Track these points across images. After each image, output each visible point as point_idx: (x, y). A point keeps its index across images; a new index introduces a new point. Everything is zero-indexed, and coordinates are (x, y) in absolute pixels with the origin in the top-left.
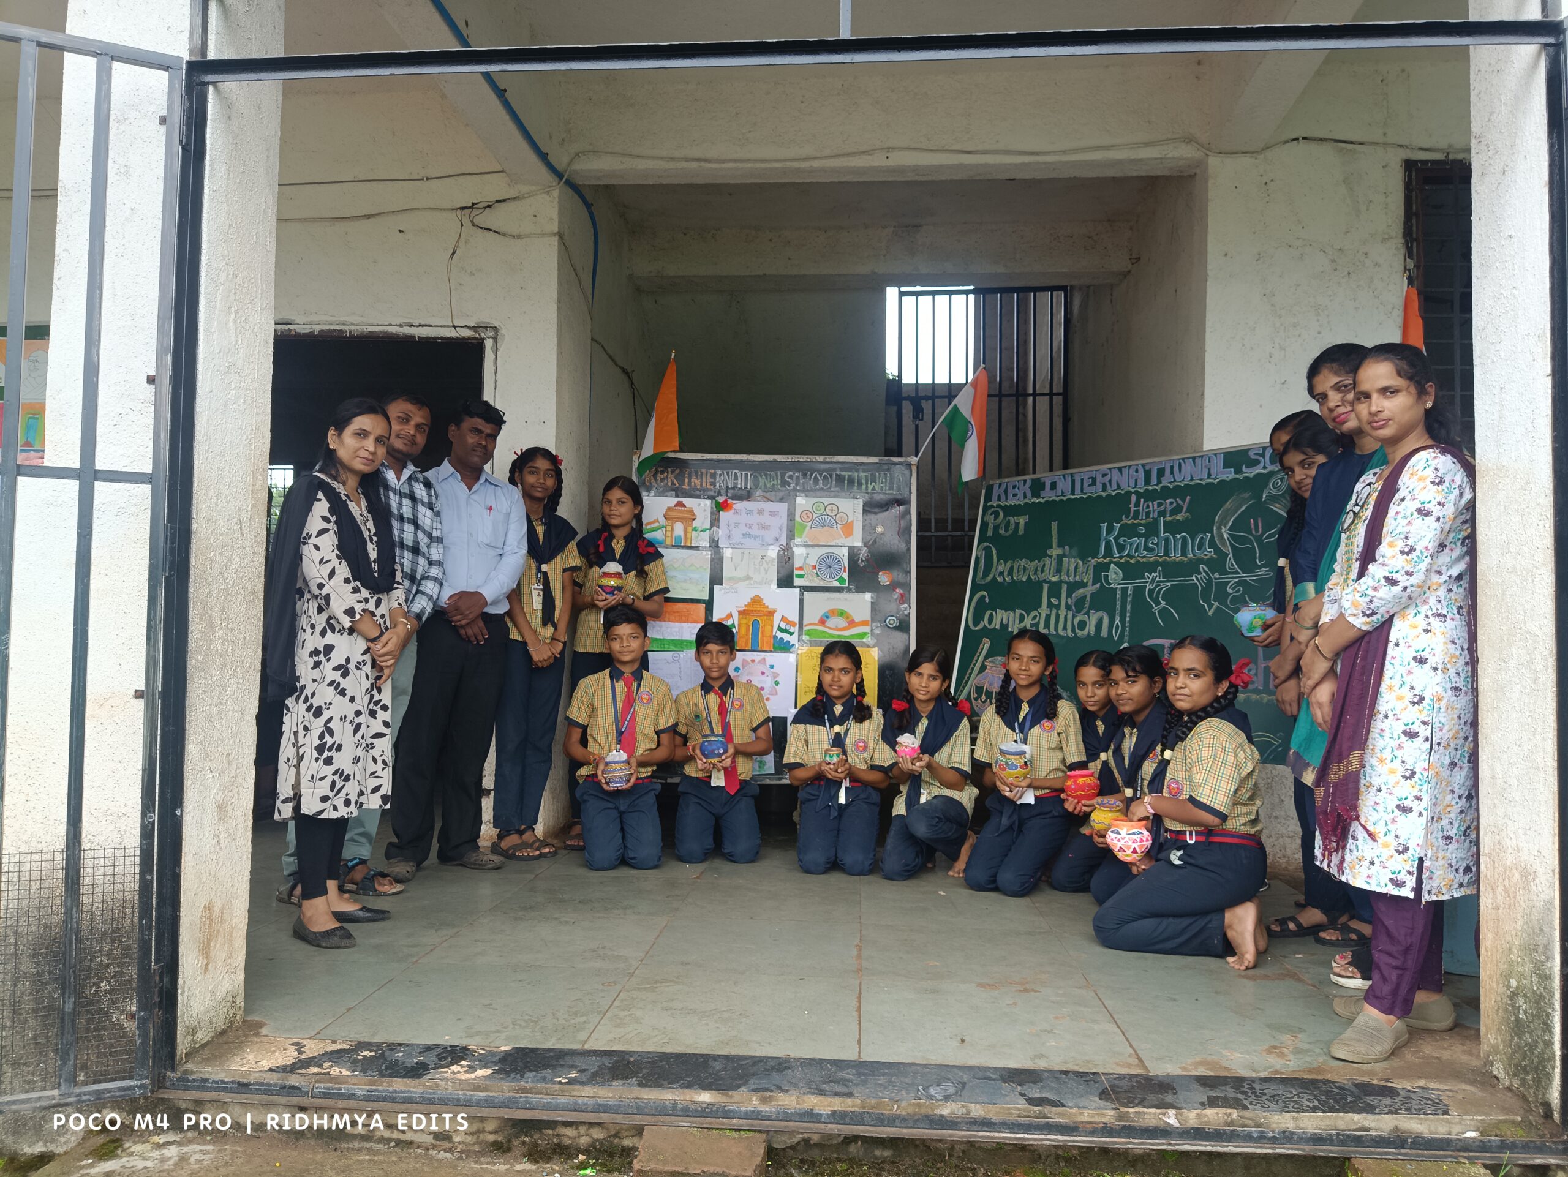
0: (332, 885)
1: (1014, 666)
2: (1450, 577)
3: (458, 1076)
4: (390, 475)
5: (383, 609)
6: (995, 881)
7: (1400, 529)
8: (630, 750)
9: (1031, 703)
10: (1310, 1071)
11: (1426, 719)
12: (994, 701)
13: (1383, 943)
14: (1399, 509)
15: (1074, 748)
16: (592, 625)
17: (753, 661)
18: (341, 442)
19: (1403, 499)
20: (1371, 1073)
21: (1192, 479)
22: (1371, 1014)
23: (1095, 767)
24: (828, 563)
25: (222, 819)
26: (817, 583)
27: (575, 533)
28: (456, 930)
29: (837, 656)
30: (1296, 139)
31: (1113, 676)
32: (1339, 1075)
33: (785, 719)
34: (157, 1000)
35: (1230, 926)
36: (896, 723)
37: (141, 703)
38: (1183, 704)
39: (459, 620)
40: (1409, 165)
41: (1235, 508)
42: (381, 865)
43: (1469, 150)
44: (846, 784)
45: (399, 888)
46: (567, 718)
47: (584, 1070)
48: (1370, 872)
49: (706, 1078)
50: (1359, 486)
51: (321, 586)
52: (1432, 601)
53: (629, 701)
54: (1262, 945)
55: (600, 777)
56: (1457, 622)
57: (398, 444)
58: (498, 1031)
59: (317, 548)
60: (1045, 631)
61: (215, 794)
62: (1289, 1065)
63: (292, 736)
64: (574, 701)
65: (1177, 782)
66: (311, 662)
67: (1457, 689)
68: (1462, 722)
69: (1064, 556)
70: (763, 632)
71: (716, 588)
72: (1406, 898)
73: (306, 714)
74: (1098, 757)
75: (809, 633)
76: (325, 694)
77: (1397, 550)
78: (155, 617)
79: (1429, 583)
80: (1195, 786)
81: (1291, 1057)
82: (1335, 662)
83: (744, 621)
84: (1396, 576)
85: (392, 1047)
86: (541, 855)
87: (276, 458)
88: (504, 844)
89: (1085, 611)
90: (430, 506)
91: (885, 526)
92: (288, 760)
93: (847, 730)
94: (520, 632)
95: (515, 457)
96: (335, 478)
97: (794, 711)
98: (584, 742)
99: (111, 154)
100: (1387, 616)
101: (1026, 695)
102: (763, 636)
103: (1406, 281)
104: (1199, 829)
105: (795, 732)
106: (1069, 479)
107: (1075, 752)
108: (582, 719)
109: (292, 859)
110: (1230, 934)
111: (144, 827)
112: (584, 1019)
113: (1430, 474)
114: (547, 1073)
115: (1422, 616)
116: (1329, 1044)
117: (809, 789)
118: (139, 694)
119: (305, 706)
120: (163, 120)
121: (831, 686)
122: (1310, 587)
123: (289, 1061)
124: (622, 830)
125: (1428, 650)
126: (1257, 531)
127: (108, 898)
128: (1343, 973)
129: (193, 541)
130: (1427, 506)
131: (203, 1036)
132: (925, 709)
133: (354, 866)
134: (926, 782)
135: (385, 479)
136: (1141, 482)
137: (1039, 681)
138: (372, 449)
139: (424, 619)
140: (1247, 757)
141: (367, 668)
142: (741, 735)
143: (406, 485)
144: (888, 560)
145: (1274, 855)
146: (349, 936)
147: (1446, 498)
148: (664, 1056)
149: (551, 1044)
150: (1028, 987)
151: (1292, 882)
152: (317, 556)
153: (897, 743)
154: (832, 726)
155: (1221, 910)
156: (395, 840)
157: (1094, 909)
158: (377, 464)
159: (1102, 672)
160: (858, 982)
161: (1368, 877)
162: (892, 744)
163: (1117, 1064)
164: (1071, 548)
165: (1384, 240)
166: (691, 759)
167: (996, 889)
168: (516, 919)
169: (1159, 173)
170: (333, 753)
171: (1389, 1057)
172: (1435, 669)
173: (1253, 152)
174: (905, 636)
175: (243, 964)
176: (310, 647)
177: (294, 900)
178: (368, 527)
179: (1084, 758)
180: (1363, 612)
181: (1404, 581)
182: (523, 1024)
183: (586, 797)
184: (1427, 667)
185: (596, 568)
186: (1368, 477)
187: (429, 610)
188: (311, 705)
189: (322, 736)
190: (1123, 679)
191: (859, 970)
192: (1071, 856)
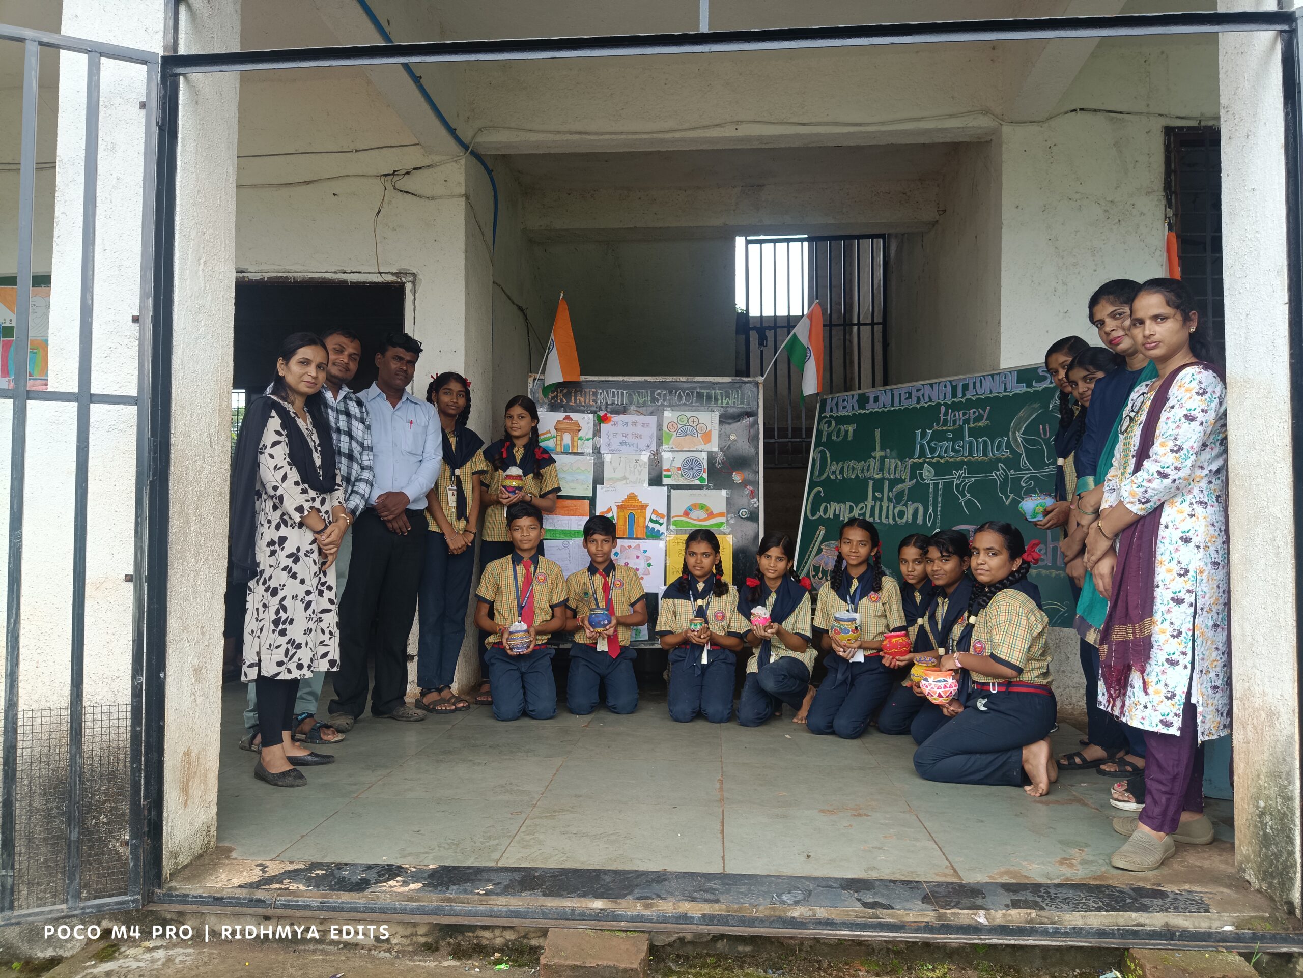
0: (286, 735)
1: (845, 549)
2: (1210, 471)
3: (394, 889)
4: (329, 395)
5: (327, 507)
6: (832, 727)
7: (1170, 432)
8: (529, 622)
9: (860, 579)
10: (1095, 879)
11: (1191, 588)
12: (829, 578)
13: (1154, 773)
14: (1169, 415)
15: (896, 615)
16: (497, 518)
17: (630, 547)
18: (289, 369)
19: (1172, 407)
20: (1145, 879)
21: (991, 393)
22: (1144, 831)
23: (913, 631)
24: (691, 465)
25: (198, 681)
26: (681, 481)
27: (482, 443)
28: (388, 771)
29: (699, 542)
30: (1075, 110)
31: (930, 555)
32: (1120, 881)
33: (657, 595)
34: (147, 830)
35: (1027, 761)
36: (750, 597)
37: (130, 586)
38: (983, 578)
39: (386, 515)
40: (1169, 131)
41: (1026, 416)
42: (326, 719)
43: (1218, 118)
44: (708, 647)
45: (340, 737)
46: (477, 596)
47: (498, 884)
48: (1144, 715)
49: (598, 889)
50: (1133, 396)
51: (275, 488)
52: (1196, 491)
53: (528, 581)
54: (1054, 775)
55: (505, 644)
56: (1216, 509)
57: (335, 371)
58: (426, 853)
59: (272, 456)
60: (871, 520)
61: (192, 660)
62: (1078, 873)
63: (255, 612)
64: (483, 581)
65: (980, 642)
66: (268, 551)
67: (1216, 564)
68: (1221, 590)
69: (886, 457)
70: (638, 522)
71: (599, 487)
72: (1174, 736)
73: (265, 594)
74: (916, 622)
75: (675, 523)
76: (279, 578)
77: (1168, 449)
78: (141, 515)
79: (1193, 476)
80: (995, 645)
81: (1079, 867)
82: (1115, 542)
83: (622, 514)
84: (1167, 471)
85: (340, 866)
86: (457, 709)
87: (237, 385)
88: (426, 700)
89: (903, 502)
90: (362, 421)
91: (738, 434)
92: (253, 632)
93: (708, 603)
94: (438, 525)
95: (432, 380)
96: (285, 399)
97: (664, 588)
98: (491, 615)
99: (100, 134)
100: (1158, 503)
101: (856, 573)
102: (638, 526)
103: (1166, 227)
104: (1001, 681)
105: (665, 606)
106: (889, 394)
107: (897, 618)
108: (489, 596)
109: (252, 714)
110: (1027, 767)
111: (134, 688)
112: (497, 841)
113: (1195, 386)
114: (468, 885)
115: (1187, 503)
116: (1110, 856)
117: (677, 652)
118: (128, 578)
119: (263, 588)
120: (143, 105)
121: (694, 567)
122: (1090, 480)
123: (255, 879)
124: (523, 687)
125: (1192, 531)
126: (1045, 435)
127: (105, 746)
128: (1121, 798)
129: (172, 451)
130: (1193, 413)
131: (184, 860)
132: (774, 585)
133: (303, 720)
134: (775, 646)
135: (325, 399)
136: (949, 395)
137: (866, 560)
138: (314, 374)
139: (358, 514)
140: (1038, 620)
141: (315, 556)
142: (622, 609)
143: (342, 404)
144: (740, 462)
145: (1062, 703)
146: (301, 777)
147: (1208, 406)
148: (564, 872)
149: (470, 862)
150: (861, 812)
151: (1077, 725)
152: (272, 463)
153: (751, 614)
154: (695, 600)
155: (1019, 747)
156: (337, 698)
157: (914, 748)
158: (319, 386)
159: (921, 551)
160: (721, 810)
161: (1143, 718)
162: (748, 615)
163: (937, 874)
164: (891, 450)
165: (1148, 193)
166: (580, 628)
167: (833, 733)
168: (438, 761)
169: (961, 140)
170: (287, 626)
171: (1160, 866)
172: (1198, 547)
173: (1039, 122)
174: (755, 525)
175: (215, 800)
176: (267, 538)
177: (254, 748)
178: (314, 439)
179: (905, 624)
180: (1139, 500)
181: (1173, 475)
182: (447, 846)
183: (492, 661)
184: (1191, 545)
185: (500, 471)
186: (1141, 388)
187: (362, 506)
188: (269, 586)
189: (277, 612)
190: (938, 558)
191: (722, 800)
192: (894, 705)
